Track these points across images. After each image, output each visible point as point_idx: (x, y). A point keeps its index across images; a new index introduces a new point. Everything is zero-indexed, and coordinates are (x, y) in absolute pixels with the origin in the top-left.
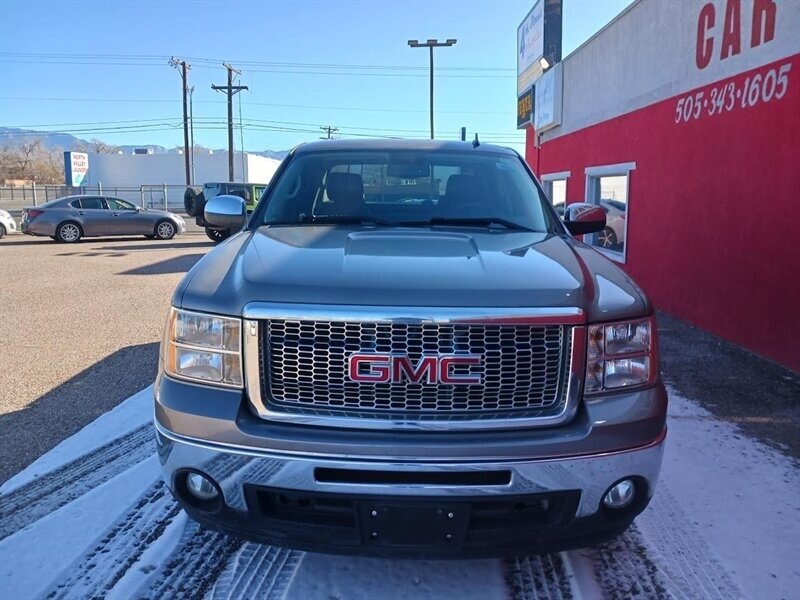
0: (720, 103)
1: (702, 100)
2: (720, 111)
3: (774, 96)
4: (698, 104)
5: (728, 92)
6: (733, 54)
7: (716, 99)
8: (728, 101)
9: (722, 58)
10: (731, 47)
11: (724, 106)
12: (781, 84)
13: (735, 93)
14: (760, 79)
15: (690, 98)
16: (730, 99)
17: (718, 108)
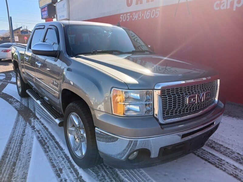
0: (136, 17)
1: (130, 16)
2: (136, 19)
3: (155, 16)
4: (129, 17)
5: (139, 14)
6: (140, 4)
7: (135, 16)
8: (139, 17)
9: (136, 4)
10: (139, 2)
11: (138, 18)
12: (157, 14)
13: (141, 15)
14: (150, 12)
15: (125, 15)
16: (140, 16)
17: (135, 18)
